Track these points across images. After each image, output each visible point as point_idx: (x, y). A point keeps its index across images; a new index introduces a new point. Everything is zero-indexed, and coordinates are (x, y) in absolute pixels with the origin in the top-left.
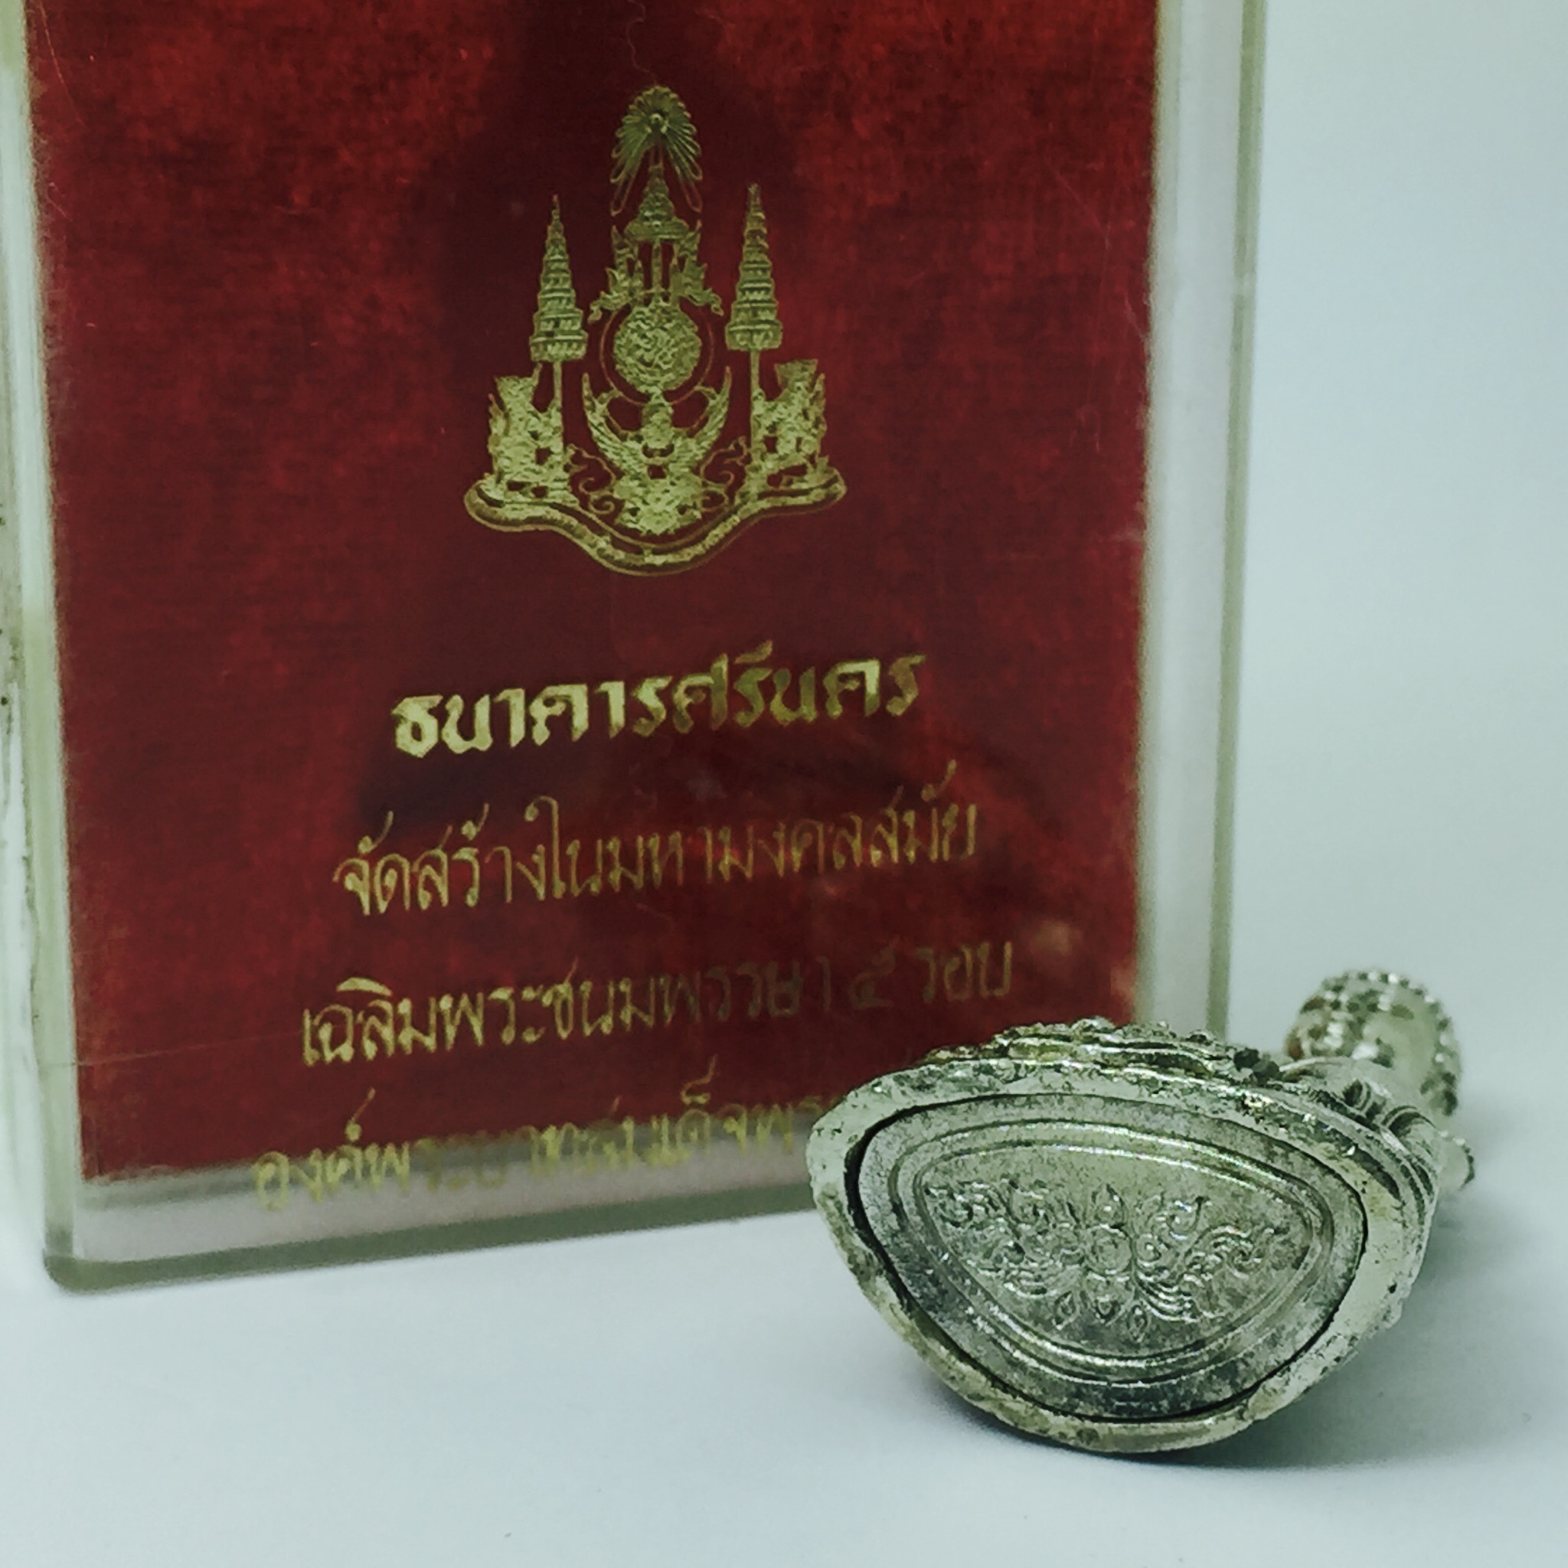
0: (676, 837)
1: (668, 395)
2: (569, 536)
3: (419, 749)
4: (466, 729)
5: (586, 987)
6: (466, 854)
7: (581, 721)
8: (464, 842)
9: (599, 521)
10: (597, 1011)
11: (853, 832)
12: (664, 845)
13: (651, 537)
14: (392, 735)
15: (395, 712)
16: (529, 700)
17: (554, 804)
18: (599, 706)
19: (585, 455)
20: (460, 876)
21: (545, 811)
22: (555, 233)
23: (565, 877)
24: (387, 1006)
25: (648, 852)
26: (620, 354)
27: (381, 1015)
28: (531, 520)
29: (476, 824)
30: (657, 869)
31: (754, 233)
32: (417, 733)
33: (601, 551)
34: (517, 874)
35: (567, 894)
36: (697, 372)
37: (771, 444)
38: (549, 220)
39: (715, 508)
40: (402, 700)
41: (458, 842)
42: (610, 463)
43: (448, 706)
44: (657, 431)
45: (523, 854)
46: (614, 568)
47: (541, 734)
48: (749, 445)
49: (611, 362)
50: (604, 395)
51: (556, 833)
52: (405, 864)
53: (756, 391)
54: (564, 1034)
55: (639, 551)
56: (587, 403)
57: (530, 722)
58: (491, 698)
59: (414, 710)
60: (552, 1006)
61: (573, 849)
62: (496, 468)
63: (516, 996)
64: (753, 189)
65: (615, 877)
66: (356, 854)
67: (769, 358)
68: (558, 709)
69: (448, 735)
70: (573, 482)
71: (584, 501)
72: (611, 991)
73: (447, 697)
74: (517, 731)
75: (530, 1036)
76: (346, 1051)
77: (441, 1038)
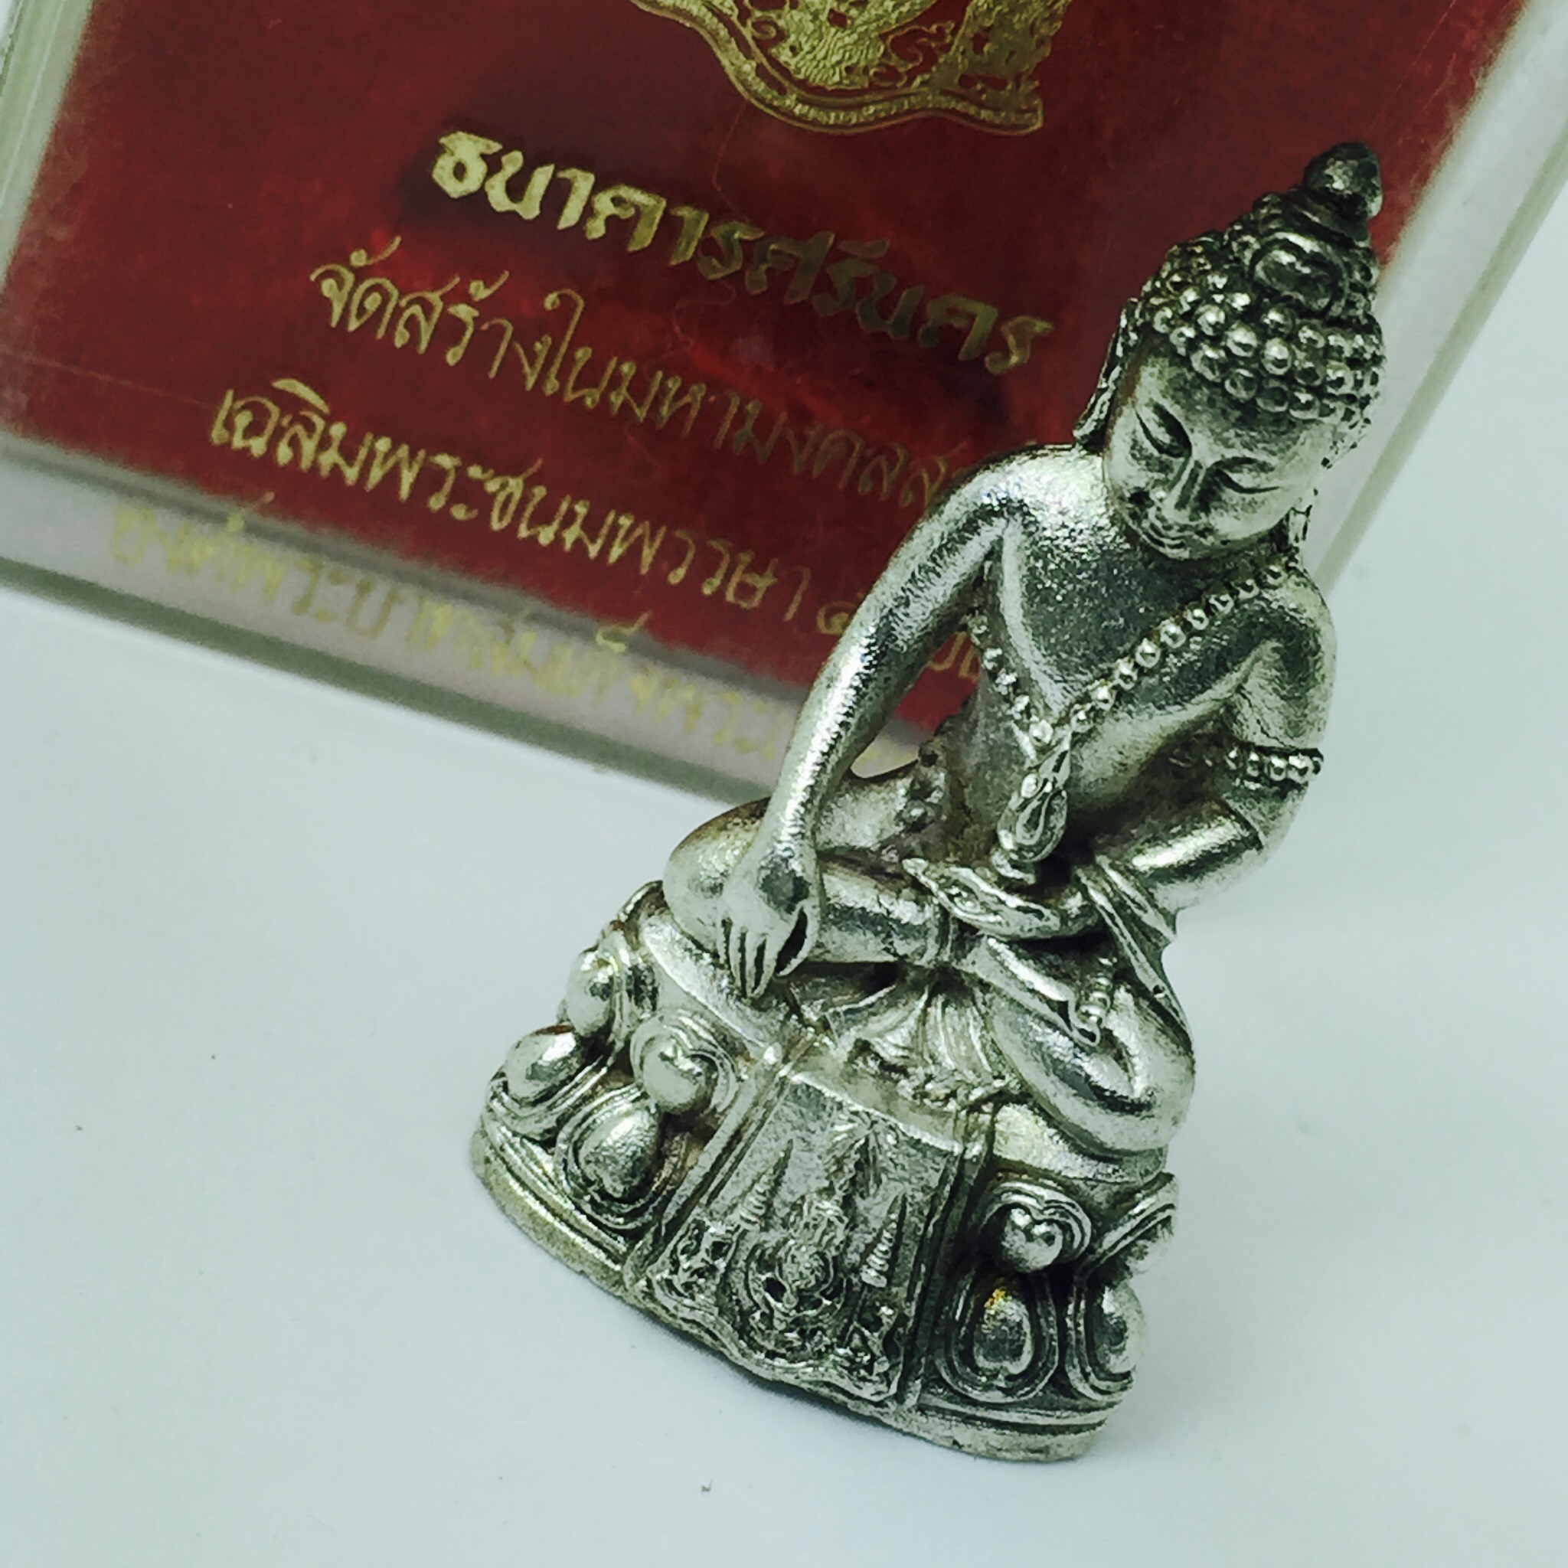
0: (699, 389)
2: (711, 42)
3: (455, 189)
4: (516, 188)
5: (540, 492)
6: (464, 312)
7: (644, 236)
8: (468, 300)
9: (751, 43)
10: (542, 517)
11: (892, 464)
12: (683, 391)
14: (431, 162)
15: (443, 140)
16: (596, 189)
17: (581, 303)
18: (670, 227)
20: (448, 330)
21: (566, 306)
23: (562, 376)
24: (319, 423)
25: (663, 390)
27: (310, 427)
29: (487, 287)
30: (665, 411)
32: (460, 171)
33: (739, 72)
34: (511, 353)
35: (559, 394)
40: (454, 131)
41: (461, 295)
43: (504, 159)
45: (525, 336)
46: (746, 95)
47: (597, 229)
48: (954, 32)
51: (570, 332)
52: (394, 292)
54: (496, 525)
55: (782, 92)
57: (589, 211)
58: (556, 171)
59: (466, 147)
60: (494, 496)
61: (582, 354)
63: (461, 471)
65: (617, 399)
66: (345, 261)
68: (625, 212)
69: (493, 187)
71: (744, 15)
72: (564, 507)
73: (506, 150)
74: (570, 216)
75: (459, 513)
76: (258, 446)
77: (364, 476)
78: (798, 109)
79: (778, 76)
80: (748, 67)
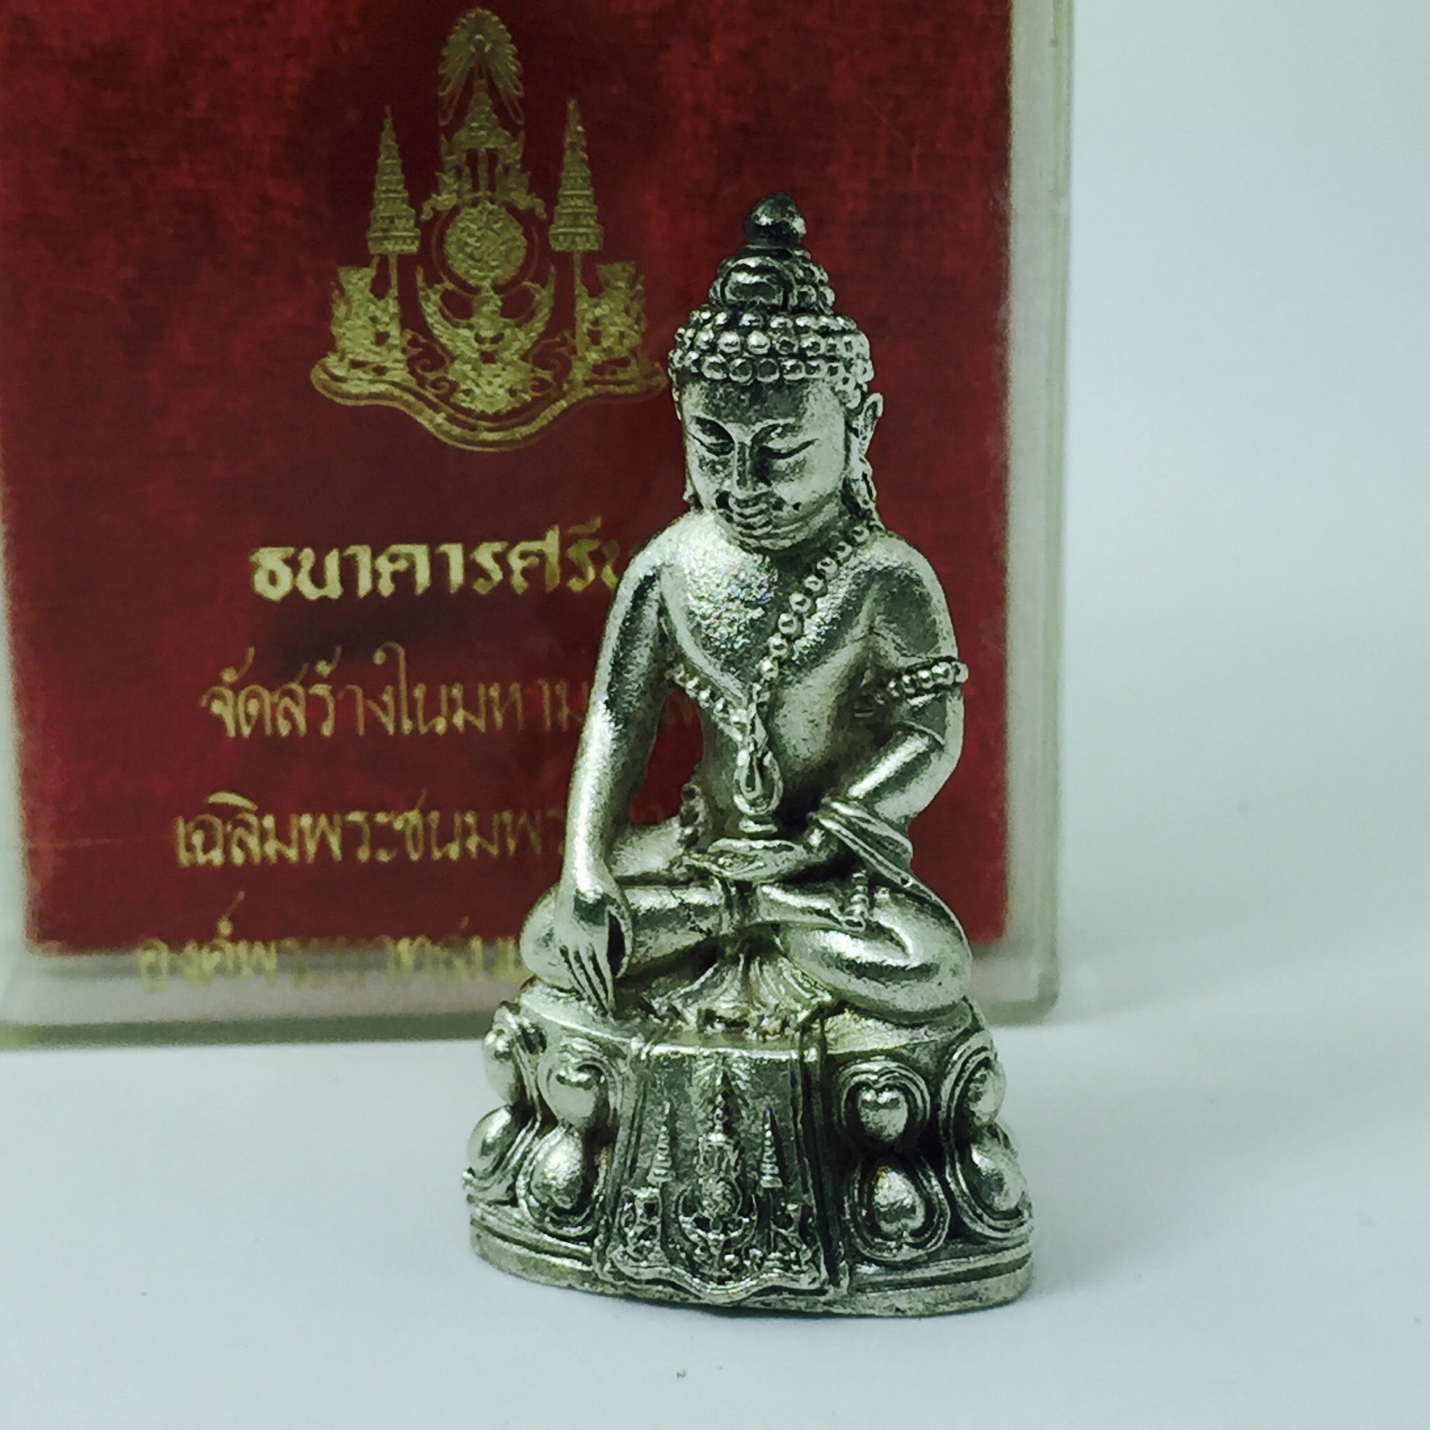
0: (515, 688)
1: (497, 288)
2: (408, 412)
3: (274, 594)
4: (318, 577)
5: (435, 816)
6: (321, 690)
7: (423, 577)
8: (319, 679)
9: (435, 400)
10: (445, 837)
12: (504, 694)
13: (483, 416)
14: (250, 580)
15: (252, 559)
16: (375, 556)
17: (401, 652)
18: (439, 566)
19: (422, 340)
20: (315, 708)
21: (391, 657)
22: (388, 139)
23: (412, 716)
24: (253, 820)
25: (489, 699)
26: (451, 249)
27: (247, 826)
28: (372, 396)
29: (329, 662)
30: (498, 716)
31: (573, 146)
32: (273, 579)
33: (438, 426)
34: (368, 712)
35: (415, 730)
36: (523, 270)
37: (595, 337)
38: (382, 128)
39: (545, 393)
40: (258, 551)
41: (311, 679)
42: (443, 347)
43: (301, 557)
44: (487, 320)
45: (373, 694)
46: (450, 442)
47: (386, 587)
48: (574, 337)
49: (443, 258)
50: (438, 287)
51: (403, 676)
52: (265, 694)
53: (580, 289)
54: (415, 857)
56: (422, 293)
57: (376, 575)
58: (341, 552)
59: (270, 559)
60: (403, 831)
61: (419, 692)
62: (339, 348)
63: (370, 819)
64: (571, 105)
65: (459, 720)
66: (219, 682)
67: (590, 259)
68: (402, 565)
69: (301, 583)
70: (411, 364)
71: (421, 382)
72: (458, 821)
73: (300, 550)
74: (364, 585)
75: (383, 856)
76: (216, 857)
77: (302, 852)
80: (440, 418)
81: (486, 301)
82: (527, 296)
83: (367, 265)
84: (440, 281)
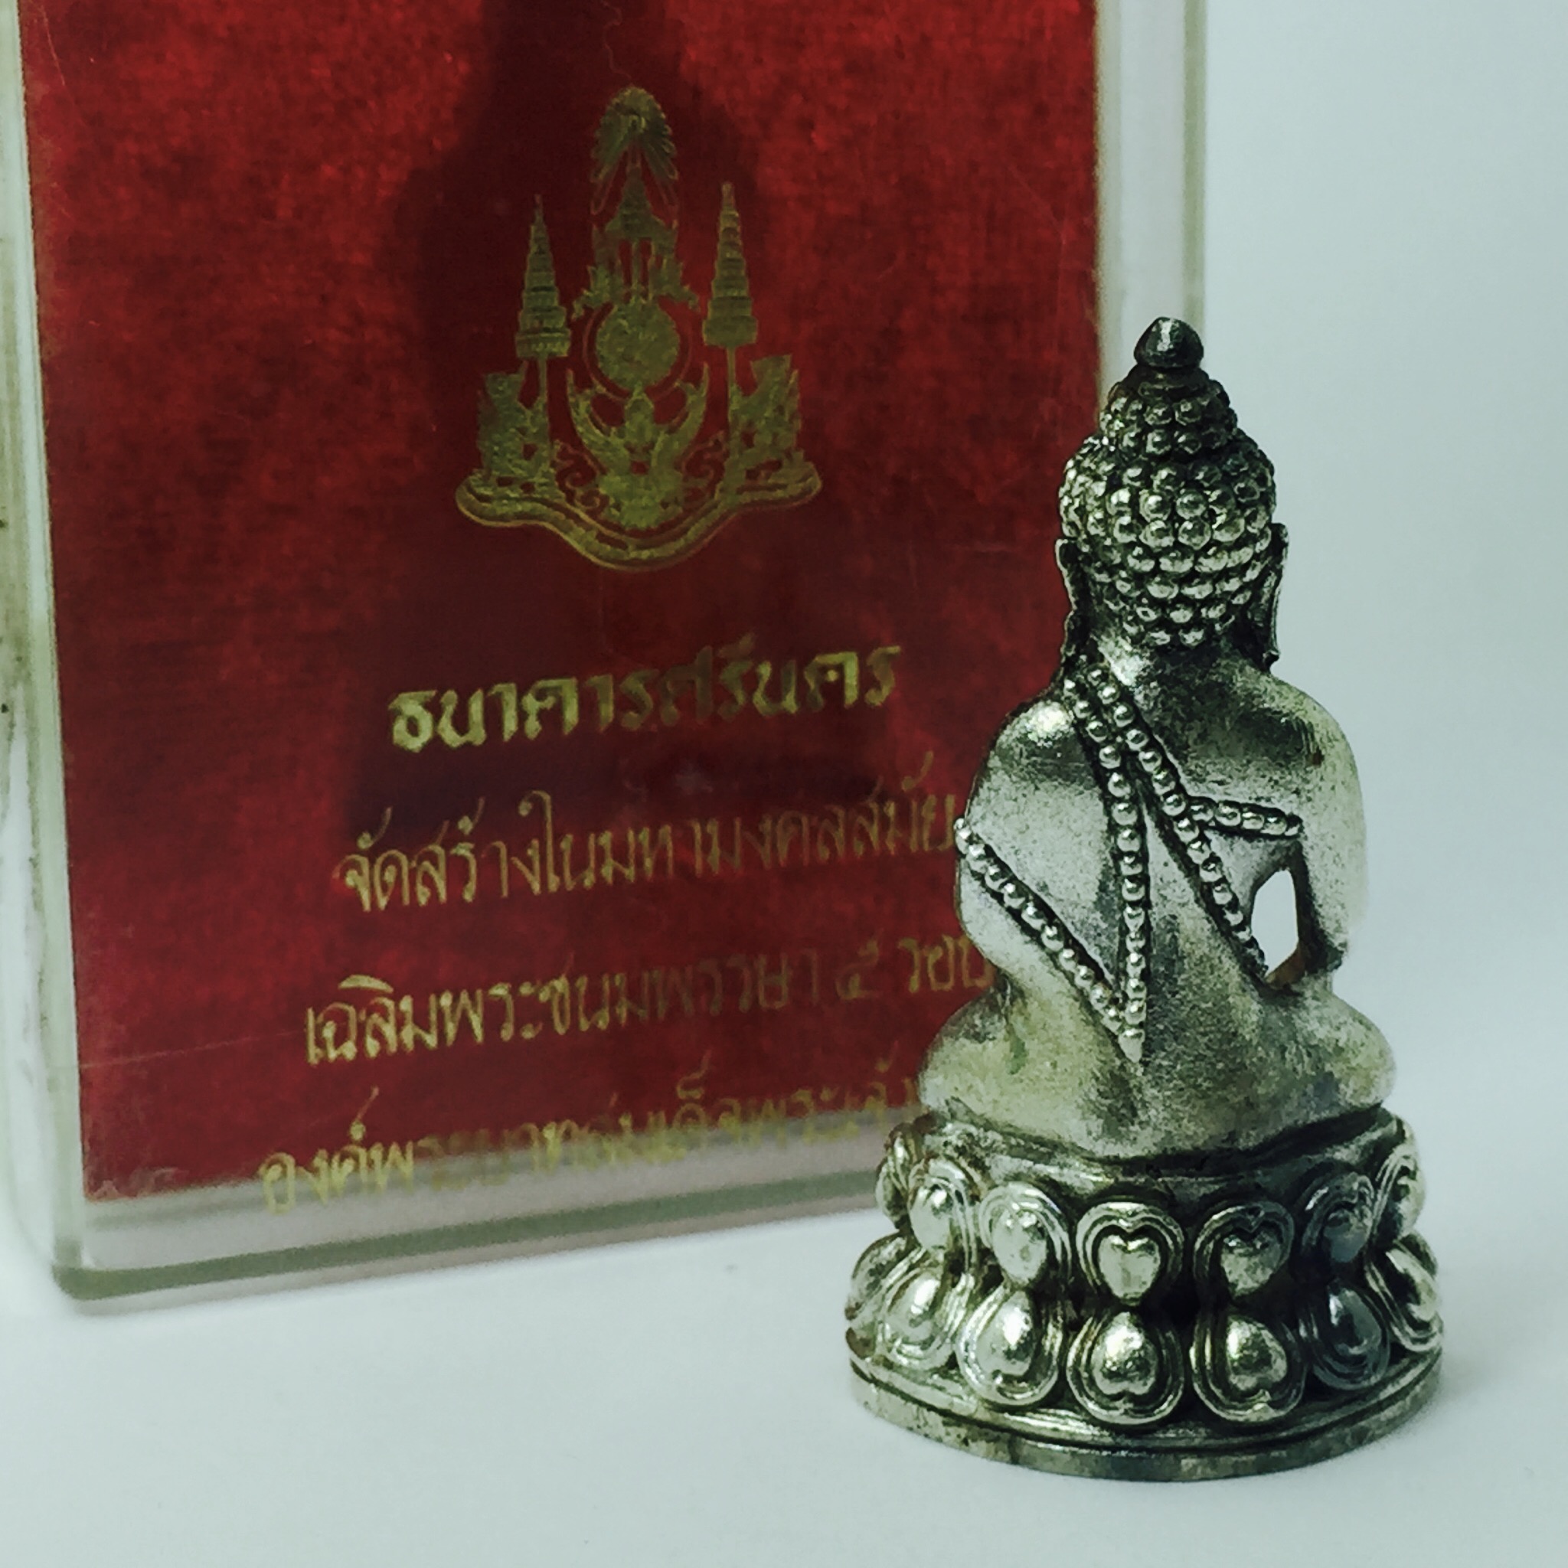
0: (666, 830)
1: (650, 391)
3: (415, 744)
4: (461, 723)
5: (582, 983)
6: (463, 850)
7: (571, 715)
8: (461, 837)
10: (593, 1004)
11: (835, 823)
12: (654, 839)
13: (635, 533)
14: (388, 729)
15: (391, 707)
16: (521, 694)
17: (547, 798)
18: (588, 700)
19: (571, 450)
20: (457, 871)
21: (538, 807)
22: (537, 231)
23: (559, 871)
25: (639, 846)
26: (601, 349)
27: (384, 1012)
28: (520, 516)
29: (472, 819)
30: (648, 863)
31: (729, 230)
32: (413, 728)
34: (513, 870)
35: (562, 888)
36: (677, 368)
37: (748, 439)
39: (693, 502)
40: (397, 696)
41: (455, 837)
42: (594, 459)
43: (443, 700)
45: (518, 849)
47: (533, 727)
49: (593, 359)
50: (588, 391)
51: (549, 827)
52: (403, 859)
53: (733, 388)
54: (561, 1030)
55: (623, 546)
56: (571, 400)
57: (522, 716)
58: (485, 692)
59: (411, 705)
60: (549, 1002)
61: (566, 845)
62: (485, 464)
63: (514, 991)
64: (726, 188)
65: (607, 872)
66: (356, 849)
68: (549, 702)
69: (443, 730)
72: (606, 985)
73: (442, 691)
74: (510, 725)
75: (528, 1033)
76: (349, 1050)
77: (442, 1036)
78: (645, 554)
79: (615, 533)
81: (637, 406)
82: (680, 397)
83: (516, 372)
84: (591, 386)
